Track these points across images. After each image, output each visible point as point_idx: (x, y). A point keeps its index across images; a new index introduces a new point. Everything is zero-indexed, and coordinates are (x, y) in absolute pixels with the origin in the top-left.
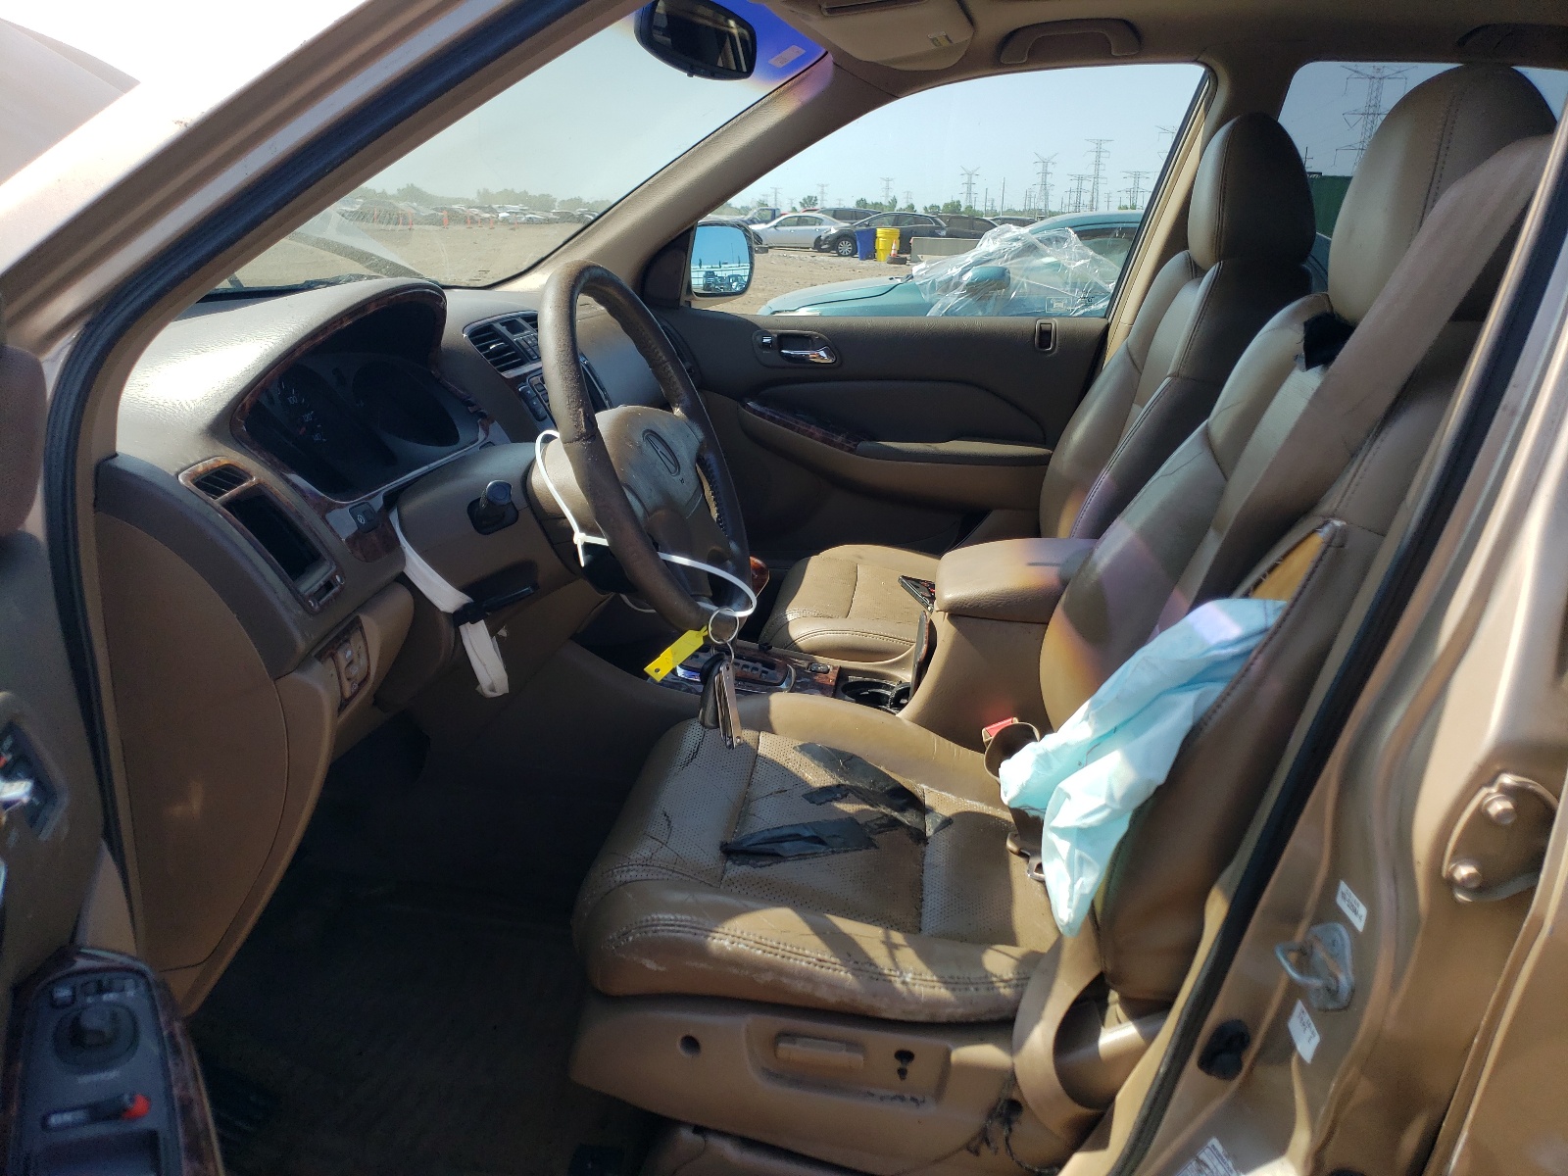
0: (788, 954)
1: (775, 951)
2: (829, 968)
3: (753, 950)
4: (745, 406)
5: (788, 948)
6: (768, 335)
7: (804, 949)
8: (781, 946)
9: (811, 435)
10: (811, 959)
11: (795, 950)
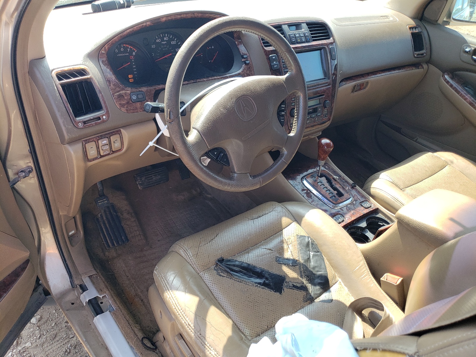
0: (181, 315)
1: (178, 311)
2: (190, 329)
3: (173, 305)
4: (443, 76)
5: (183, 313)
6: (470, 47)
7: (187, 317)
8: (181, 311)
9: (465, 99)
10: (186, 322)
11: (184, 315)
